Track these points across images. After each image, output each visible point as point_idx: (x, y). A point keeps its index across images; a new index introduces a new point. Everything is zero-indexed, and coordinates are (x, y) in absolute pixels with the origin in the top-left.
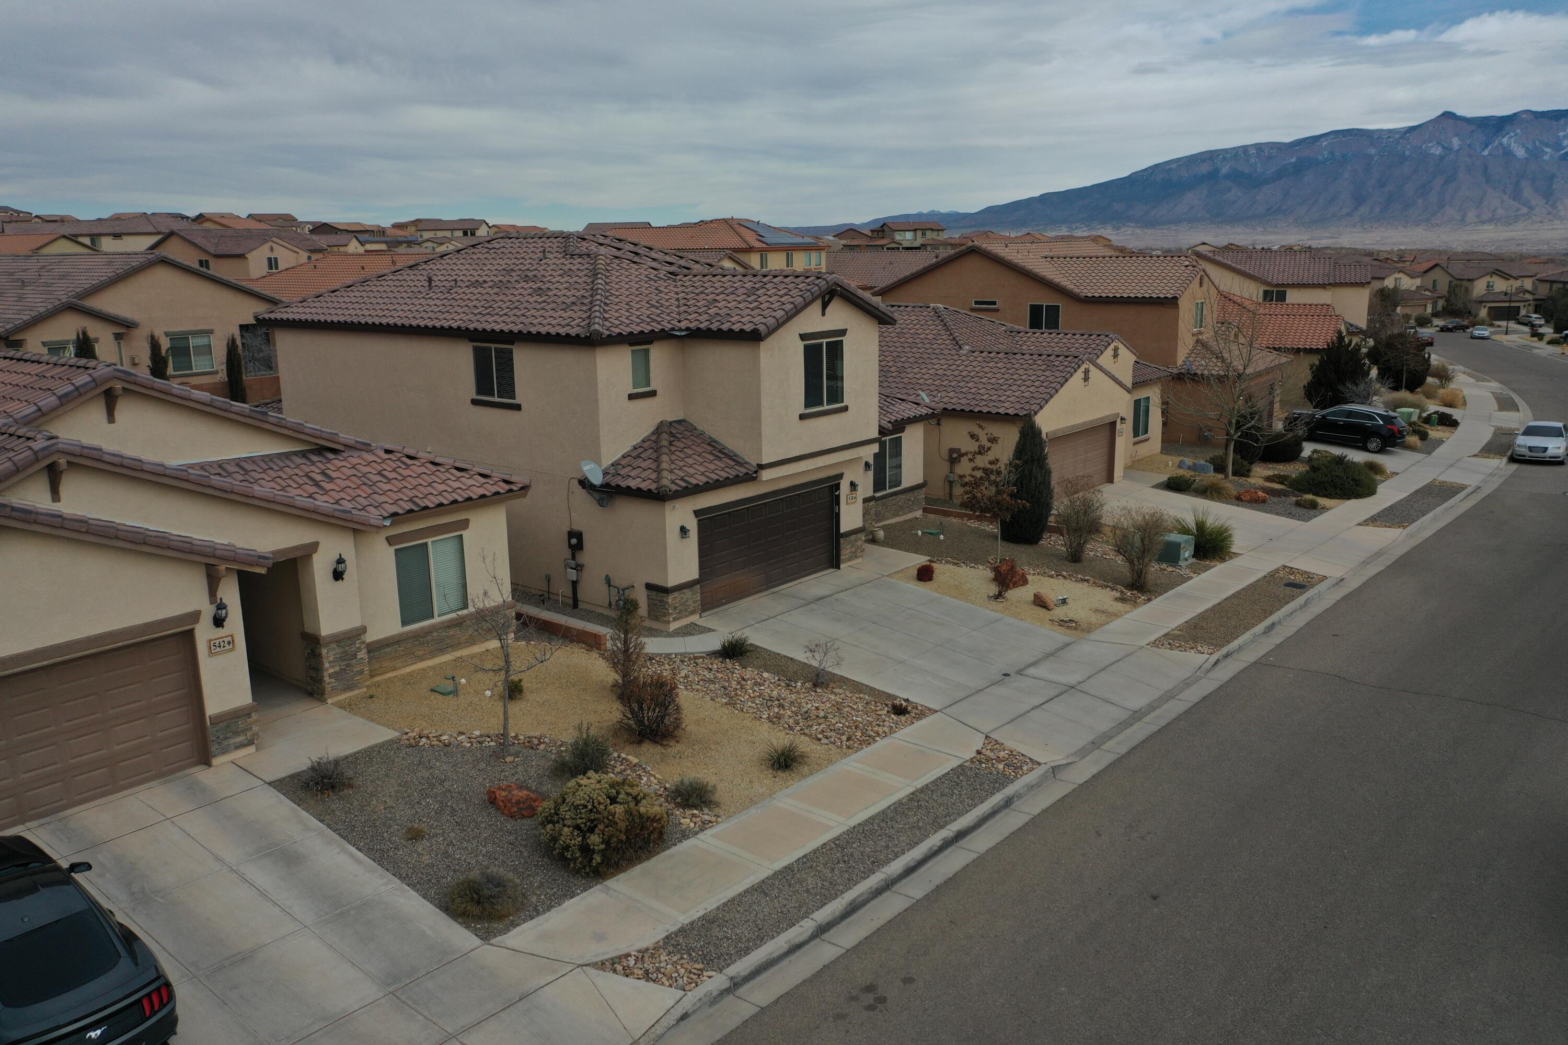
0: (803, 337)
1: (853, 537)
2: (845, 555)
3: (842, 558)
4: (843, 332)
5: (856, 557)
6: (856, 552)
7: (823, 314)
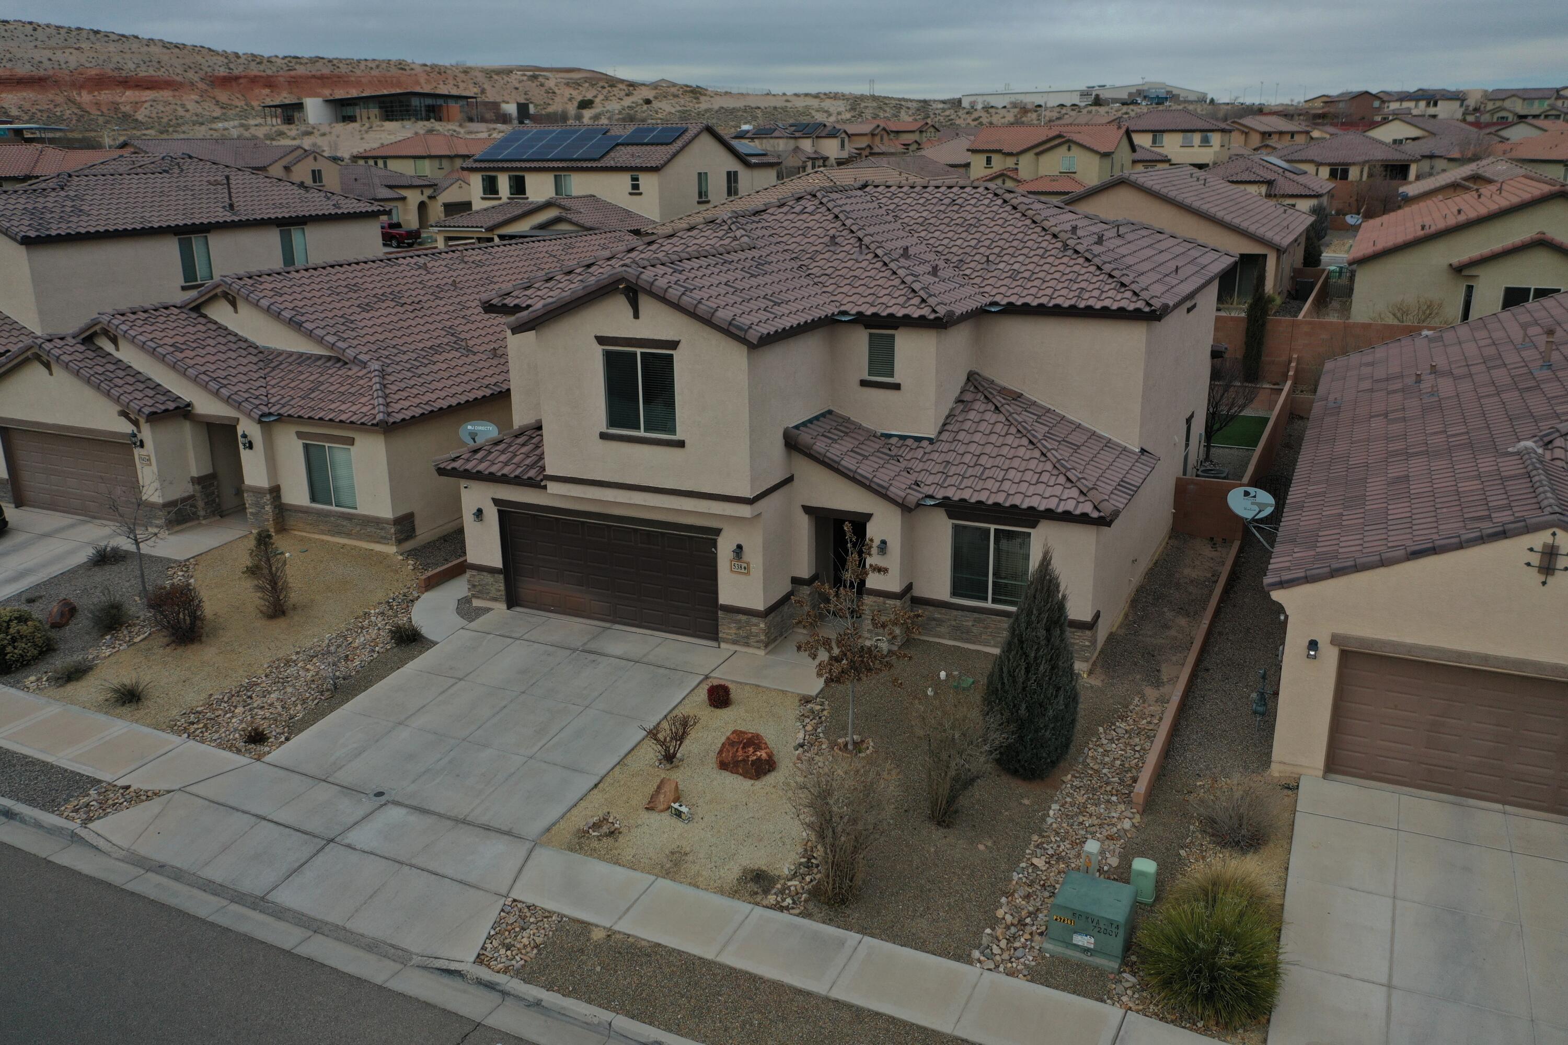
0: (601, 340)
1: (743, 618)
2: (727, 634)
3: (720, 635)
4: (674, 345)
5: (747, 645)
6: (747, 637)
7: (636, 316)
